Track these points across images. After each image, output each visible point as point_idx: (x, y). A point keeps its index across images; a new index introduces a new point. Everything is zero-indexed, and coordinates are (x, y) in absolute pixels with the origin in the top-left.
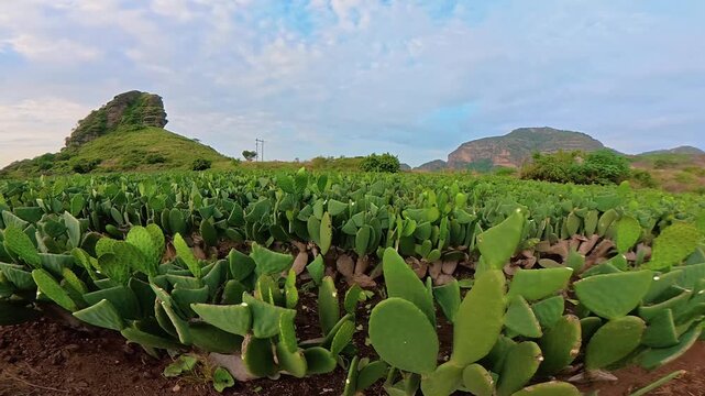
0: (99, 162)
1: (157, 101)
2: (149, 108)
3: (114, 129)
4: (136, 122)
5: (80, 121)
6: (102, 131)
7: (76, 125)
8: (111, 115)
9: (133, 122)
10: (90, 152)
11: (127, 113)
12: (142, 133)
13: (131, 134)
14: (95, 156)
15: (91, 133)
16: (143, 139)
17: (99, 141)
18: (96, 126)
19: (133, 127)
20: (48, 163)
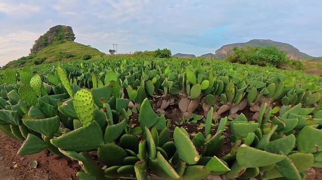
0: (45, 59)
1: (70, 29)
2: (66, 33)
3: (51, 43)
4: (61, 39)
5: (36, 41)
6: (46, 45)
7: (34, 43)
8: (49, 37)
9: (60, 39)
10: (41, 55)
11: (56, 35)
12: (64, 44)
13: (59, 45)
14: (43, 56)
15: (41, 46)
16: (64, 47)
17: (45, 49)
18: (43, 43)
19: (60, 42)
20: (24, 61)
